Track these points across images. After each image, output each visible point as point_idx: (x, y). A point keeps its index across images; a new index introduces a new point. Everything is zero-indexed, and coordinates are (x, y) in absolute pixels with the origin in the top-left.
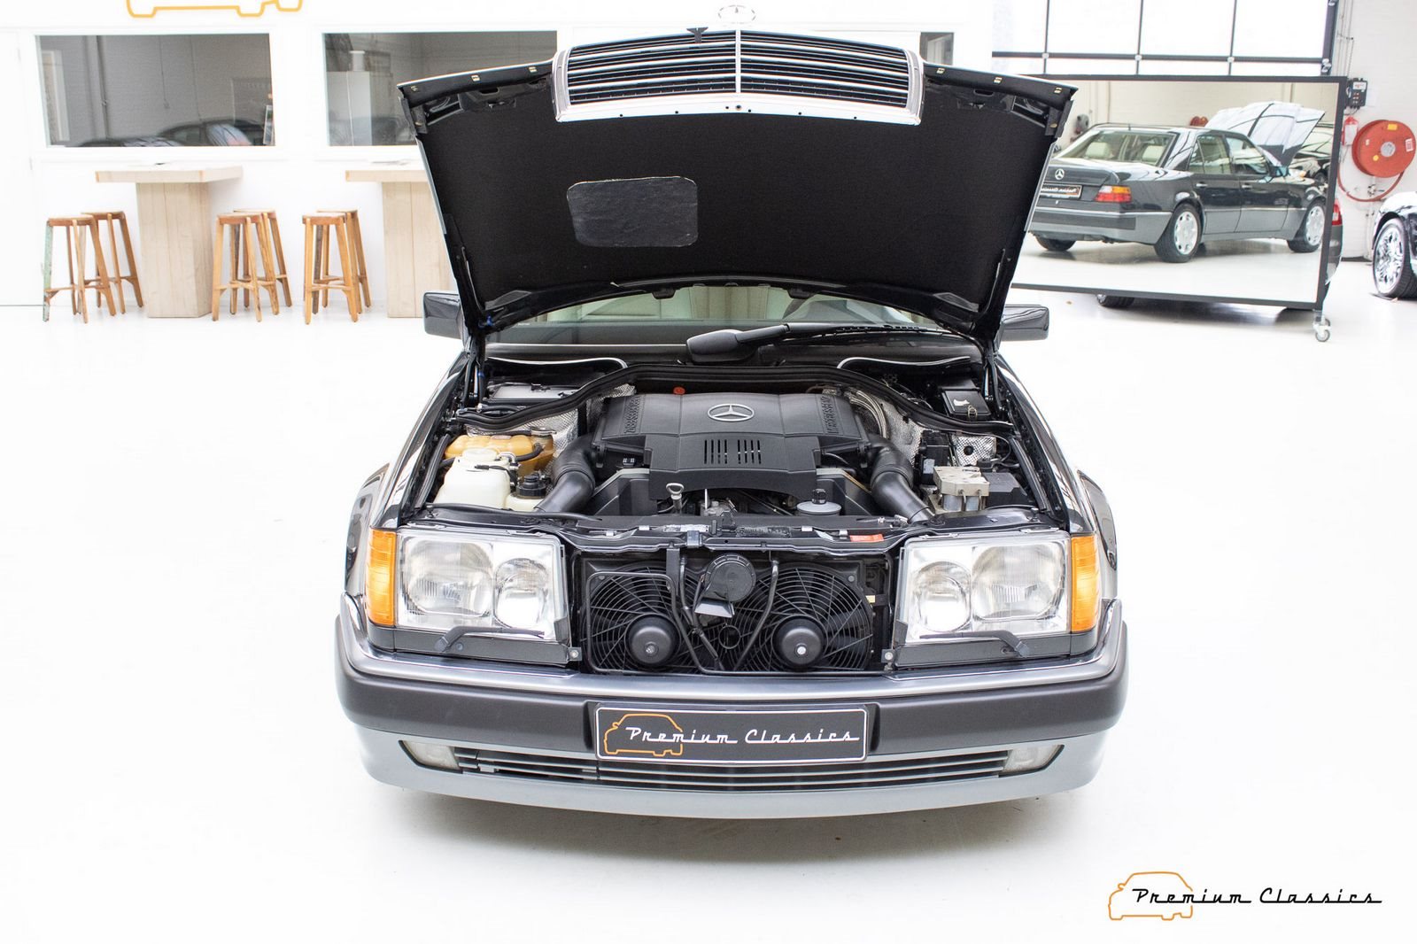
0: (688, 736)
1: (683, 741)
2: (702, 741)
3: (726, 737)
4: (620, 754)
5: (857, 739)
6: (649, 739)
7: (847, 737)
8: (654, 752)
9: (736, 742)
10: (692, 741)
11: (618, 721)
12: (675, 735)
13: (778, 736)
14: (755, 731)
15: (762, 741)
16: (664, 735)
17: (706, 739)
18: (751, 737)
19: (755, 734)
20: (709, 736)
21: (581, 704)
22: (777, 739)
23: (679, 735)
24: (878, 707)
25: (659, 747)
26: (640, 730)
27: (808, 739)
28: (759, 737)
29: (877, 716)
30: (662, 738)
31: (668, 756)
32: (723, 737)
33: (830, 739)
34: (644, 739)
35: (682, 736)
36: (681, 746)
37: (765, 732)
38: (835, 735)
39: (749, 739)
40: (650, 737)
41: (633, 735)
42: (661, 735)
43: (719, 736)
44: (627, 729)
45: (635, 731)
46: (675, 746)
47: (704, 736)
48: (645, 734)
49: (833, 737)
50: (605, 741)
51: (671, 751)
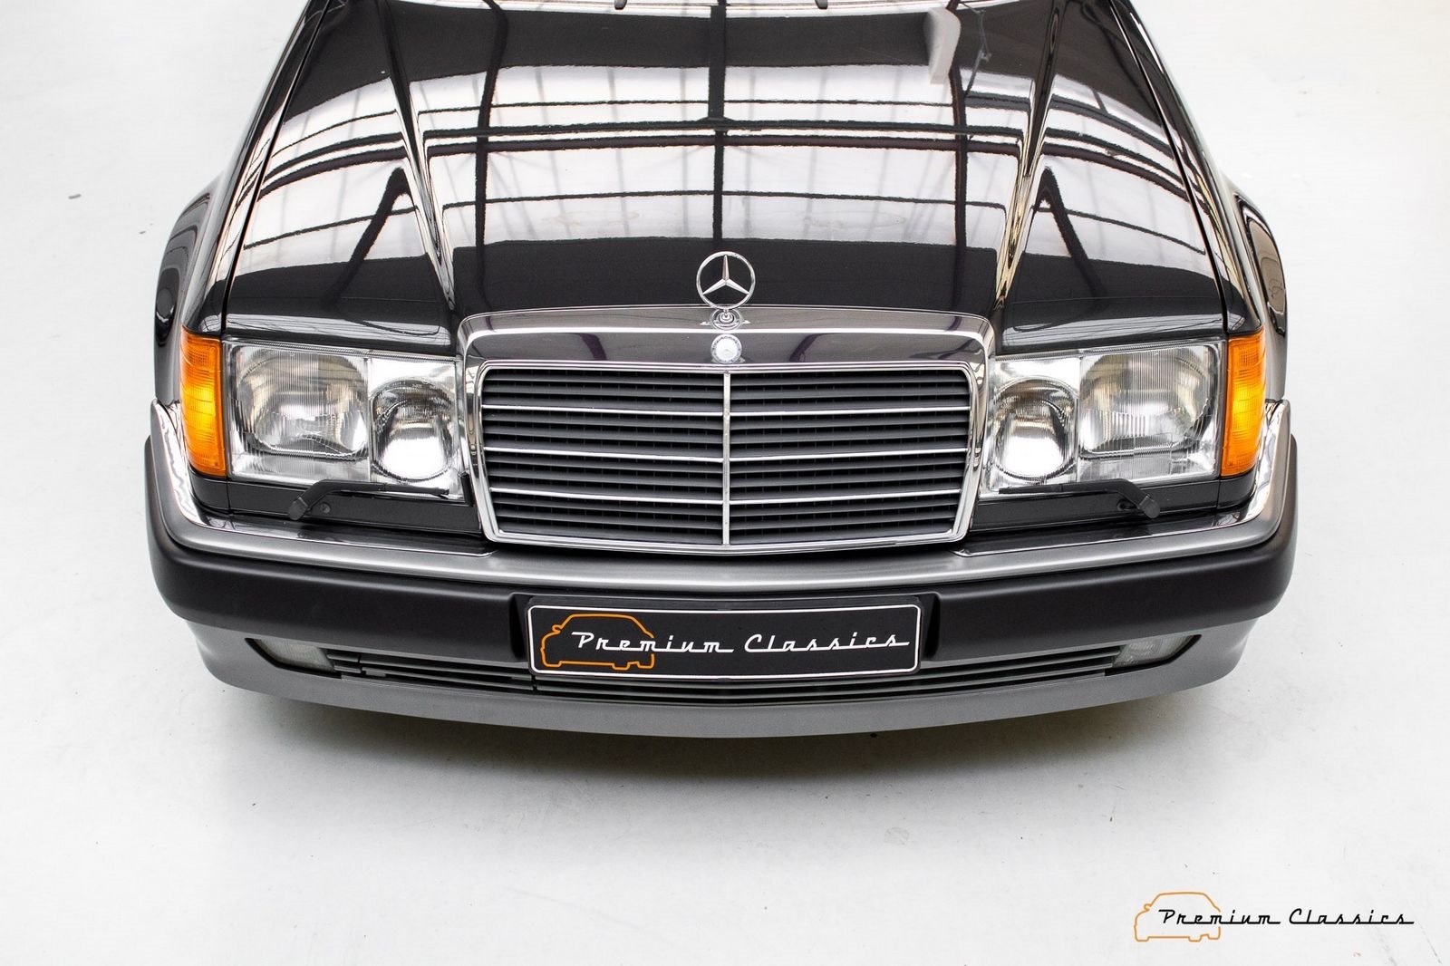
0: (661, 644)
1: (653, 649)
2: (683, 650)
3: (717, 644)
4: (563, 668)
5: (907, 644)
6: (604, 647)
7: (892, 641)
8: (613, 665)
9: (731, 651)
10: (668, 649)
11: (561, 624)
12: (643, 643)
13: (793, 643)
14: (760, 637)
15: (769, 650)
16: (628, 643)
17: (688, 648)
18: (754, 644)
19: (759, 640)
20: (692, 644)
21: (505, 598)
22: (790, 646)
23: (648, 643)
24: (936, 598)
25: (621, 658)
26: (592, 636)
27: (835, 645)
28: (764, 644)
29: (935, 611)
30: (624, 645)
31: (634, 669)
32: (712, 644)
33: (867, 645)
34: (598, 648)
35: (654, 643)
36: (653, 656)
37: (773, 637)
38: (874, 639)
39: (749, 647)
40: (607, 645)
41: (583, 642)
42: (622, 642)
43: (706, 644)
44: (574, 633)
45: (585, 638)
46: (645, 657)
47: (685, 644)
48: (600, 640)
49: (871, 643)
50: (542, 650)
51: (638, 663)
